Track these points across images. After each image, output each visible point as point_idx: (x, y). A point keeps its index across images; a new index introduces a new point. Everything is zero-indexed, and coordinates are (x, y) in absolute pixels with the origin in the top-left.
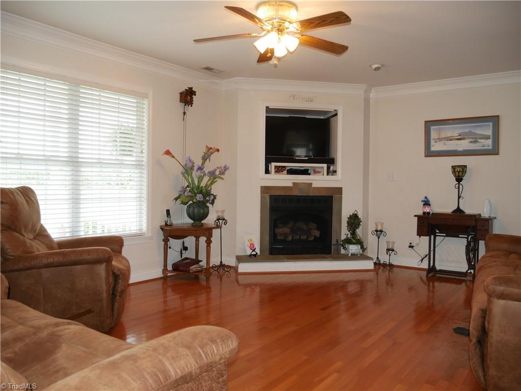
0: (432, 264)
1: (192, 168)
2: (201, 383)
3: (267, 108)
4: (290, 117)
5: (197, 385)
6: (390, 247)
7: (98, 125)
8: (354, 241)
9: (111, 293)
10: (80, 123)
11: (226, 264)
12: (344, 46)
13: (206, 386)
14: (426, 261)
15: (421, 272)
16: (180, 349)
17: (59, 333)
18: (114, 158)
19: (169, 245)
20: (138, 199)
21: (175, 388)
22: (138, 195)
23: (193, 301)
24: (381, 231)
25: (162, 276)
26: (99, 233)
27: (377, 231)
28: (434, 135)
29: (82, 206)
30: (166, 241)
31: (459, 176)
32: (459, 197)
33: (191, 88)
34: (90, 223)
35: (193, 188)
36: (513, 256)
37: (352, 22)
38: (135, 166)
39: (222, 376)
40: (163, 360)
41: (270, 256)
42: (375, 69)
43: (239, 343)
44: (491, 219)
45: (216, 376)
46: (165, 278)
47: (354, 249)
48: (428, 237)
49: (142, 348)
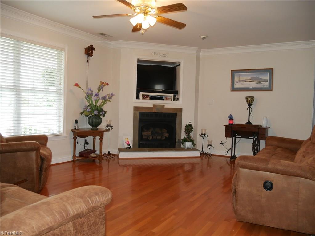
0: (233, 154)
1: (91, 95)
2: (89, 219)
3: (138, 59)
4: (152, 65)
5: (87, 220)
6: (210, 144)
7: (32, 67)
8: (189, 140)
9: (39, 169)
10: (21, 65)
11: (112, 153)
12: (183, 24)
13: (92, 220)
14: (230, 151)
15: (227, 158)
16: (77, 198)
17: (4, 192)
18: (43, 87)
19: (77, 141)
20: (58, 113)
21: (73, 221)
22: (58, 110)
23: (91, 175)
24: (205, 134)
25: (73, 160)
26: (33, 133)
27: (202, 134)
28: (236, 79)
29: (22, 116)
30: (75, 139)
31: (250, 103)
32: (250, 115)
33: (92, 46)
34: (28, 127)
35: (92, 107)
36: (278, 149)
37: (187, 10)
38: (56, 92)
39: (102, 215)
40: (66, 205)
41: (139, 148)
42: (203, 38)
43: (112, 196)
44: (267, 128)
45: (98, 215)
46: (74, 161)
47: (188, 144)
48: (231, 138)
49: (54, 198)
